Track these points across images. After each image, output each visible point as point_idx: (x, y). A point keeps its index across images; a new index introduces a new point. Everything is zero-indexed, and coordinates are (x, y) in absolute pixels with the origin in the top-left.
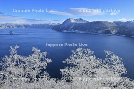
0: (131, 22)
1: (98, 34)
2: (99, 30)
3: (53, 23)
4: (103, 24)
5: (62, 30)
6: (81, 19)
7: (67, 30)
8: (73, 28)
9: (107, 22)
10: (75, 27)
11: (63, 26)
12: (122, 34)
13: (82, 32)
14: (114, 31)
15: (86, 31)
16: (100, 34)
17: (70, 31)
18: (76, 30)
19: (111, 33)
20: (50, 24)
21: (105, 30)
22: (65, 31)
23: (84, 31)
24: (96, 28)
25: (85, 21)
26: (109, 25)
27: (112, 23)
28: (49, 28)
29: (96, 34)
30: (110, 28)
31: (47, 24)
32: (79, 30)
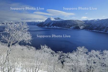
0: (95, 21)
1: (70, 29)
2: (71, 26)
3: (38, 21)
4: (74, 22)
5: (44, 26)
6: (59, 18)
7: (48, 26)
8: (52, 25)
9: (78, 20)
10: (54, 24)
11: (45, 23)
12: (87, 29)
13: (59, 28)
14: (82, 27)
15: (62, 27)
16: (71, 29)
17: (50, 27)
18: (55, 26)
19: (80, 29)
20: (36, 22)
21: (75, 26)
22: (46, 27)
23: (60, 27)
24: (70, 24)
25: (62, 19)
26: (78, 23)
27: (81, 21)
28: (35, 25)
29: (68, 29)
30: (80, 25)
31: (34, 22)
32: (57, 26)
